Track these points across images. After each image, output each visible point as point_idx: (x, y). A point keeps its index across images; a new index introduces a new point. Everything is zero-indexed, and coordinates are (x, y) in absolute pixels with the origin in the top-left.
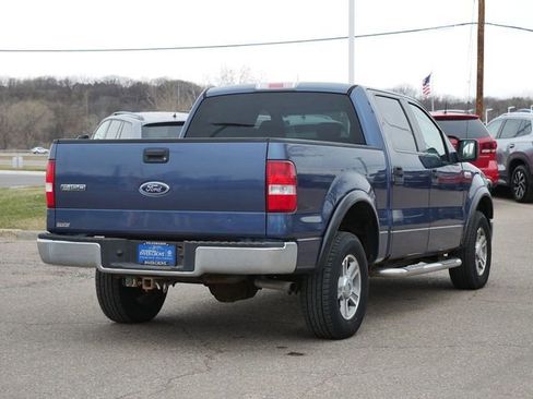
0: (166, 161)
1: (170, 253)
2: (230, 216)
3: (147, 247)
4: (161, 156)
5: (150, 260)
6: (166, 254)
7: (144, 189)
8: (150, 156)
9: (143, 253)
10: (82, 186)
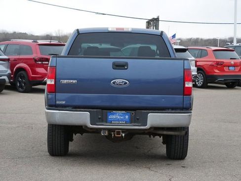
0: (126, 69)
1: (127, 117)
2: (163, 98)
3: (113, 114)
4: (124, 66)
5: (115, 121)
6: (125, 118)
7: (114, 83)
8: (117, 66)
9: (111, 117)
10: (74, 81)
